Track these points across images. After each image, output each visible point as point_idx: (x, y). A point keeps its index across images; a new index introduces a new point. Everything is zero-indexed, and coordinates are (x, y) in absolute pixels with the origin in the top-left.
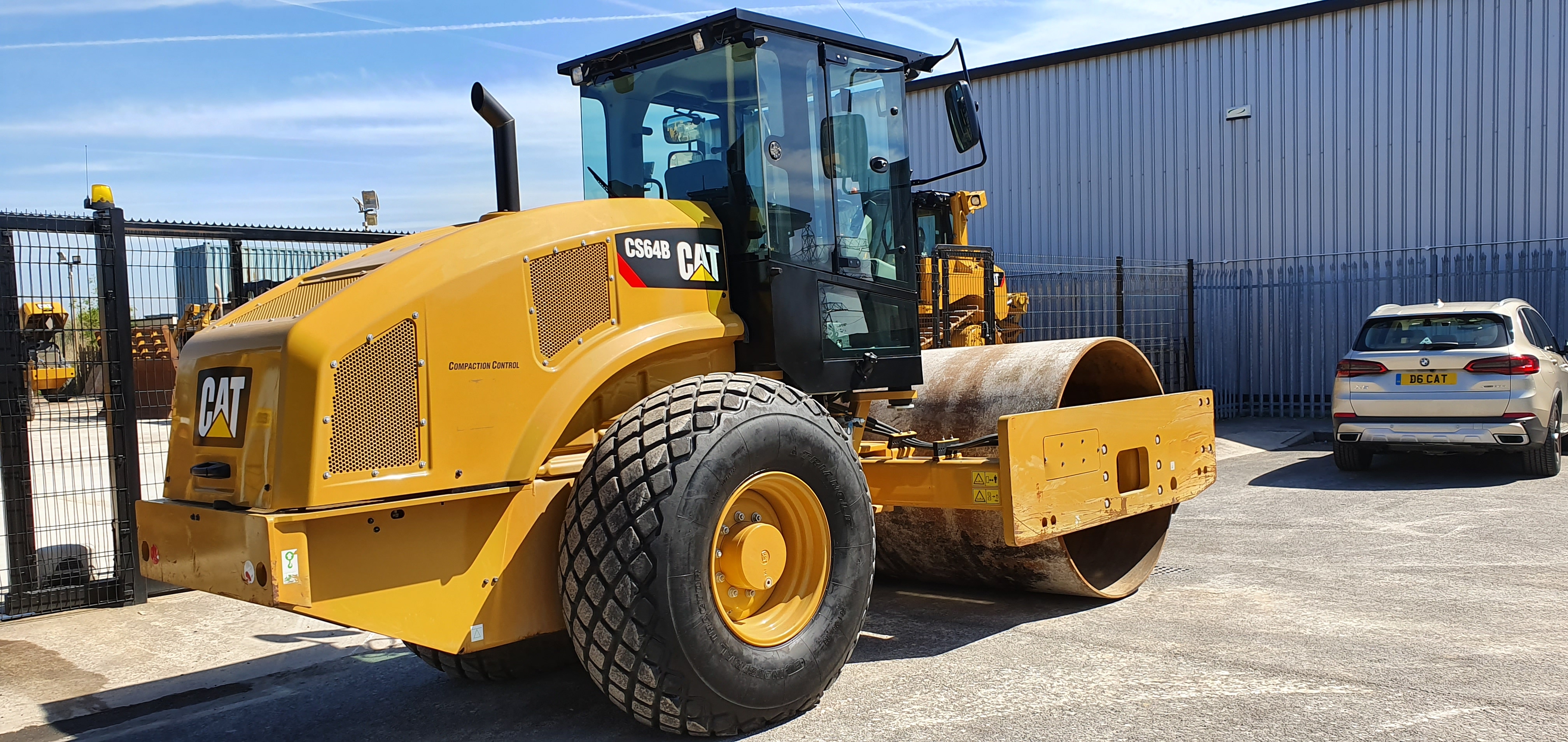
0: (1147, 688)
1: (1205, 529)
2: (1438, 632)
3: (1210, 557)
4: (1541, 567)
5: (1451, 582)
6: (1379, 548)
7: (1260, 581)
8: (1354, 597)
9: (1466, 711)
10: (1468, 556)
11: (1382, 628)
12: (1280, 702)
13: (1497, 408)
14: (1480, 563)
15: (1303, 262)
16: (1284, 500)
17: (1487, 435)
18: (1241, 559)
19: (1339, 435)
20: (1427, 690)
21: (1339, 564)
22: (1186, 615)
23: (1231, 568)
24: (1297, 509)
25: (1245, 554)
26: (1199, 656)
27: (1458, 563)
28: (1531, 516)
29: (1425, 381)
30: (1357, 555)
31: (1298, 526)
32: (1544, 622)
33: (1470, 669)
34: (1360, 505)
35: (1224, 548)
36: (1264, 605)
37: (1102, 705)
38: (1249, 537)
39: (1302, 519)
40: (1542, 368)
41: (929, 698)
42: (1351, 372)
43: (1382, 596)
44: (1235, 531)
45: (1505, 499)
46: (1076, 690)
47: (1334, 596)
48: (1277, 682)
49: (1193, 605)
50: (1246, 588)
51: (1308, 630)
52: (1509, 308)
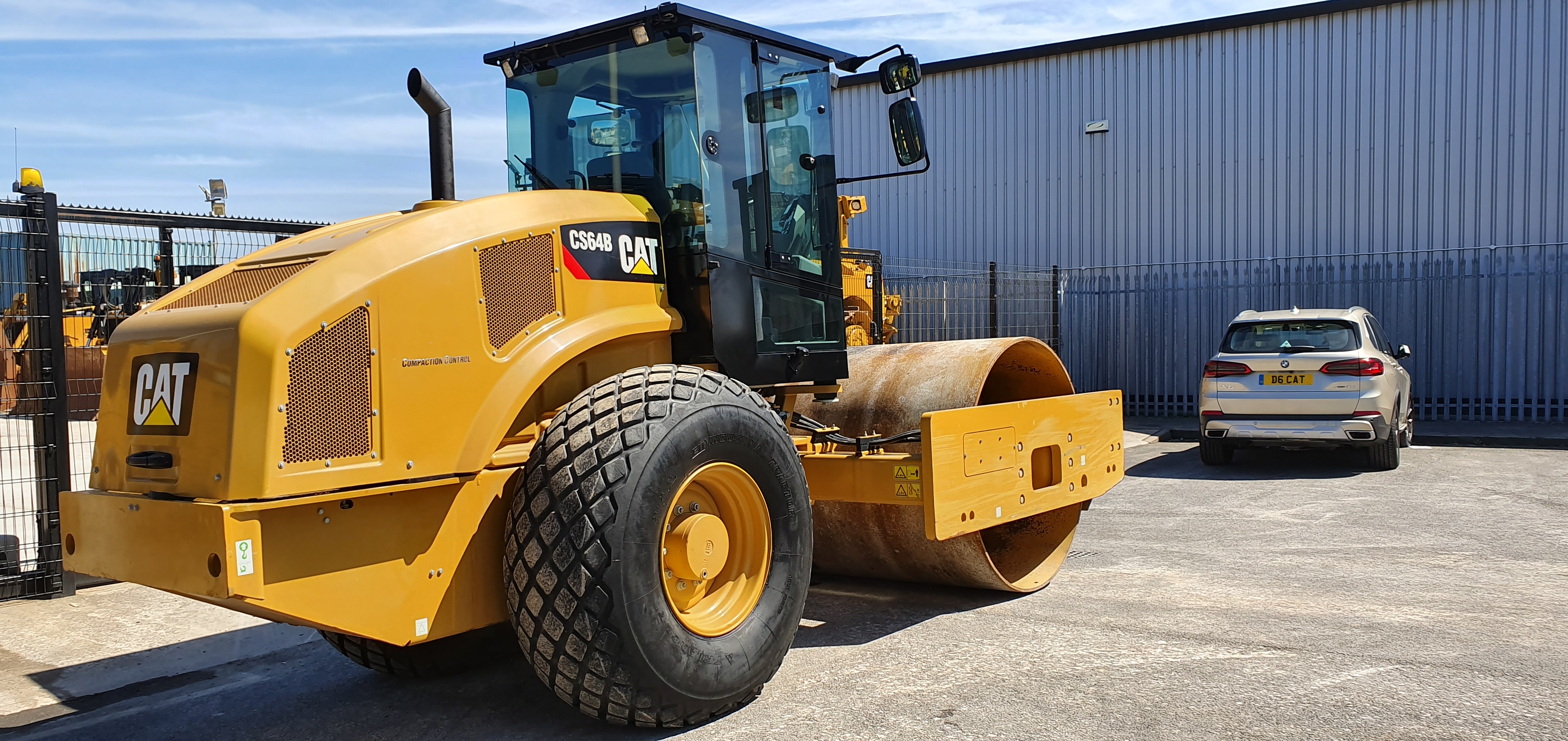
1: (1099, 518)
2: (1337, 605)
3: (1113, 542)
4: (1408, 548)
5: (1335, 562)
6: (1263, 533)
7: (1166, 563)
8: (1254, 576)
9: (1382, 669)
10: (1342, 539)
11: (1288, 602)
12: (1220, 665)
13: (1346, 407)
14: (1354, 546)
15: (1168, 270)
16: (1163, 492)
17: (1338, 432)
18: (1142, 544)
19: (1207, 431)
20: (1343, 653)
21: (1231, 548)
22: (1108, 594)
23: (1135, 552)
24: (1178, 500)
25: (1144, 540)
26: (1134, 628)
27: (1336, 546)
28: (1386, 504)
29: (1285, 381)
30: (1246, 539)
31: (1184, 514)
32: (1424, 594)
33: (1374, 635)
34: (1234, 496)
35: (1122, 535)
36: (1177, 584)
38: (1142, 524)
39: (1185, 508)
40: (1386, 370)
42: (1218, 372)
43: (1278, 574)
44: (1128, 519)
45: (1359, 489)
47: (1236, 575)
48: (1211, 649)
49: (1113, 584)
50: (1156, 570)
51: (1224, 605)
52: (1355, 315)
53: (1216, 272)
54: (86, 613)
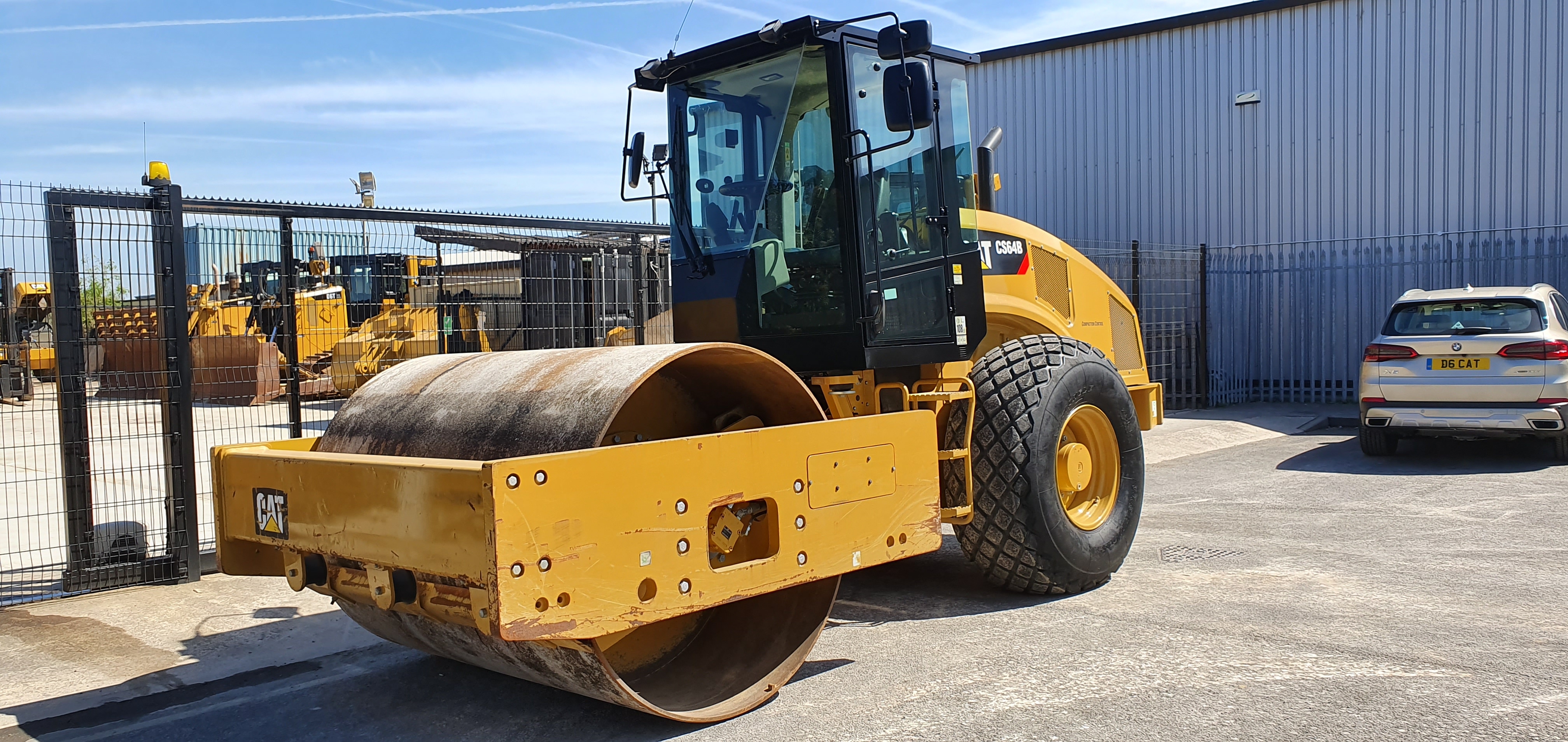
0: (1238, 670)
1: (1247, 513)
3: (1261, 540)
5: (1517, 566)
6: (1431, 533)
7: (1319, 565)
8: (1420, 581)
10: (1525, 541)
11: (1460, 612)
12: (1378, 684)
13: (1529, 393)
14: (1540, 548)
15: (1326, 247)
16: (1318, 485)
17: (1521, 421)
18: (1292, 543)
19: (1367, 420)
20: (1527, 674)
21: (1395, 548)
22: (1254, 598)
23: (1285, 552)
24: (1334, 494)
25: (1295, 538)
26: (1281, 638)
27: (1517, 548)
29: (1457, 365)
30: (1411, 539)
31: (1340, 510)
34: (1398, 490)
35: (1271, 532)
36: (1330, 588)
37: (1198, 687)
38: (1294, 520)
39: (1343, 504)
41: (1020, 680)
42: (1380, 356)
43: (1449, 580)
44: (1278, 515)
45: (1545, 484)
46: (1167, 672)
47: (1399, 580)
48: (1369, 664)
49: (1259, 588)
50: (1307, 572)
51: (1384, 613)
52: (1540, 293)
53: (1379, 249)
54: (208, 600)
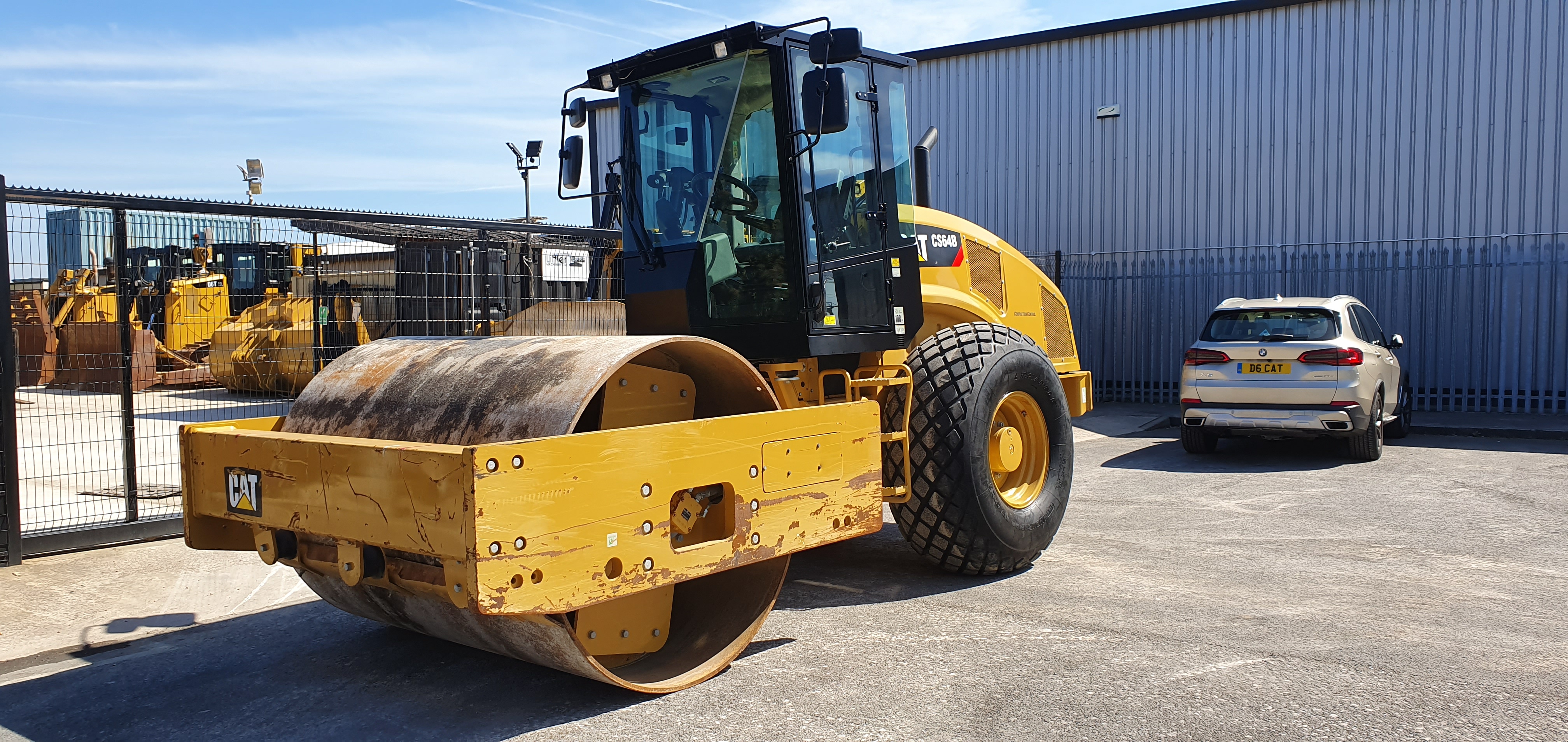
2: (1242, 596)
4: (1344, 541)
5: (1264, 553)
6: (1208, 523)
7: (1094, 551)
8: (1175, 566)
9: (1250, 662)
10: (1283, 531)
11: (1194, 593)
13: (1324, 396)
14: (1292, 537)
15: (1165, 256)
16: (1131, 480)
17: (1315, 422)
18: (1081, 532)
19: (1185, 419)
20: (1222, 644)
21: (1169, 537)
24: (1140, 488)
25: (1086, 527)
27: (1273, 537)
28: (1347, 496)
29: (1263, 370)
30: (1187, 529)
31: (1139, 503)
32: (1334, 588)
33: (1262, 627)
34: (1199, 485)
36: (1094, 572)
38: (1093, 511)
39: (1144, 497)
40: (1366, 360)
42: (1198, 360)
43: (1200, 565)
45: (1328, 480)
47: (1158, 565)
50: (1080, 558)
51: (1129, 594)
52: (1339, 304)
54: (25, 582)
